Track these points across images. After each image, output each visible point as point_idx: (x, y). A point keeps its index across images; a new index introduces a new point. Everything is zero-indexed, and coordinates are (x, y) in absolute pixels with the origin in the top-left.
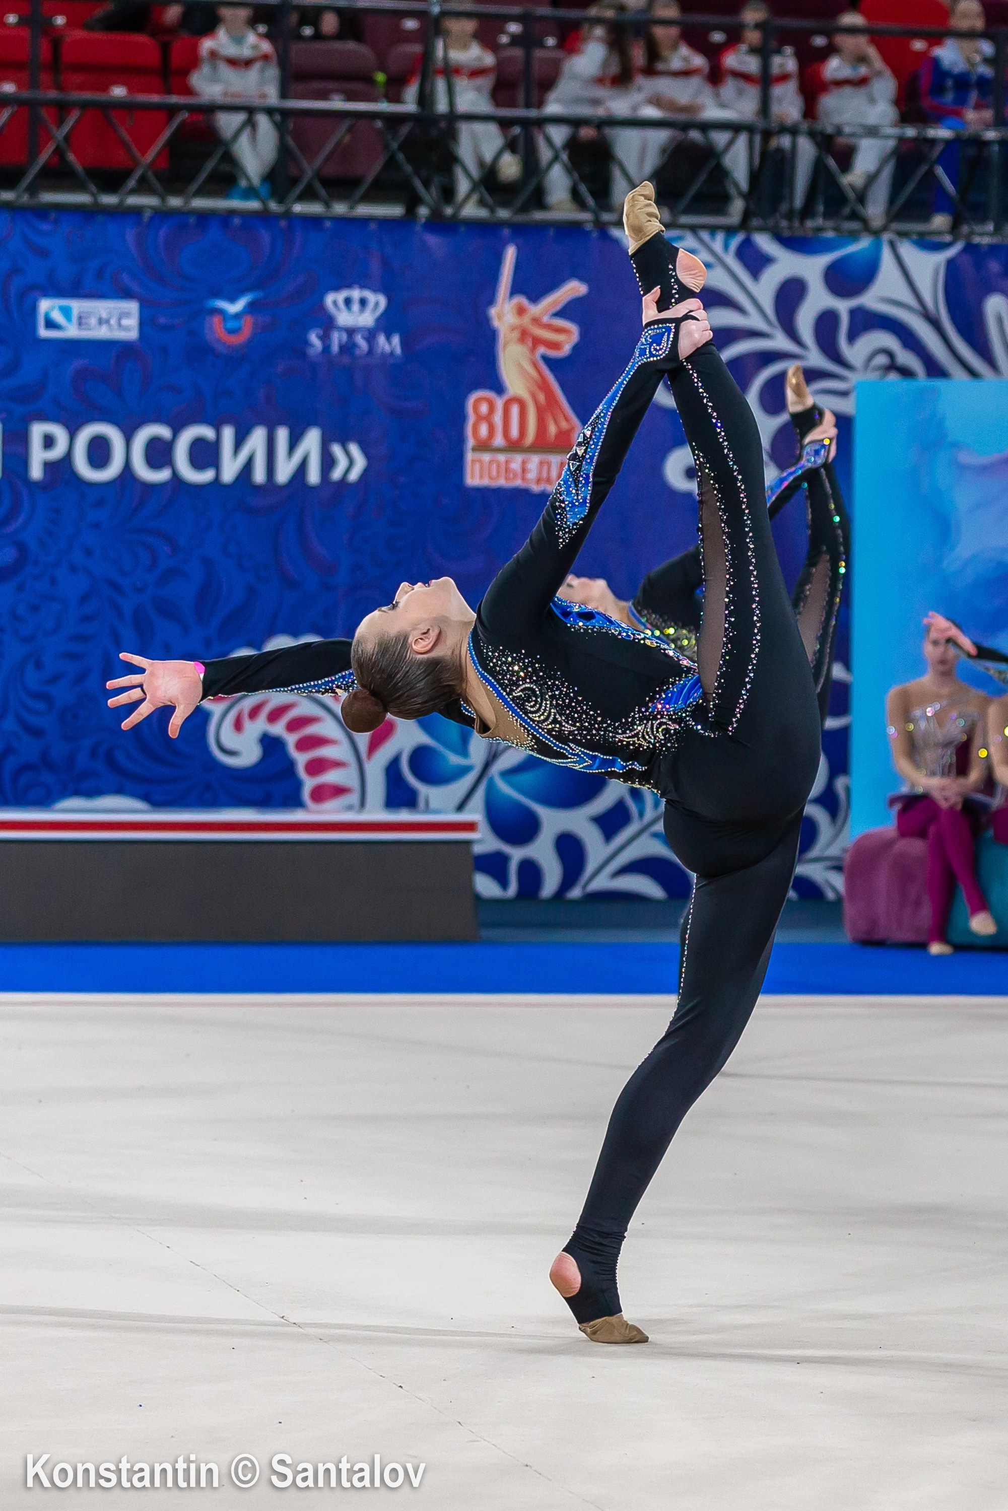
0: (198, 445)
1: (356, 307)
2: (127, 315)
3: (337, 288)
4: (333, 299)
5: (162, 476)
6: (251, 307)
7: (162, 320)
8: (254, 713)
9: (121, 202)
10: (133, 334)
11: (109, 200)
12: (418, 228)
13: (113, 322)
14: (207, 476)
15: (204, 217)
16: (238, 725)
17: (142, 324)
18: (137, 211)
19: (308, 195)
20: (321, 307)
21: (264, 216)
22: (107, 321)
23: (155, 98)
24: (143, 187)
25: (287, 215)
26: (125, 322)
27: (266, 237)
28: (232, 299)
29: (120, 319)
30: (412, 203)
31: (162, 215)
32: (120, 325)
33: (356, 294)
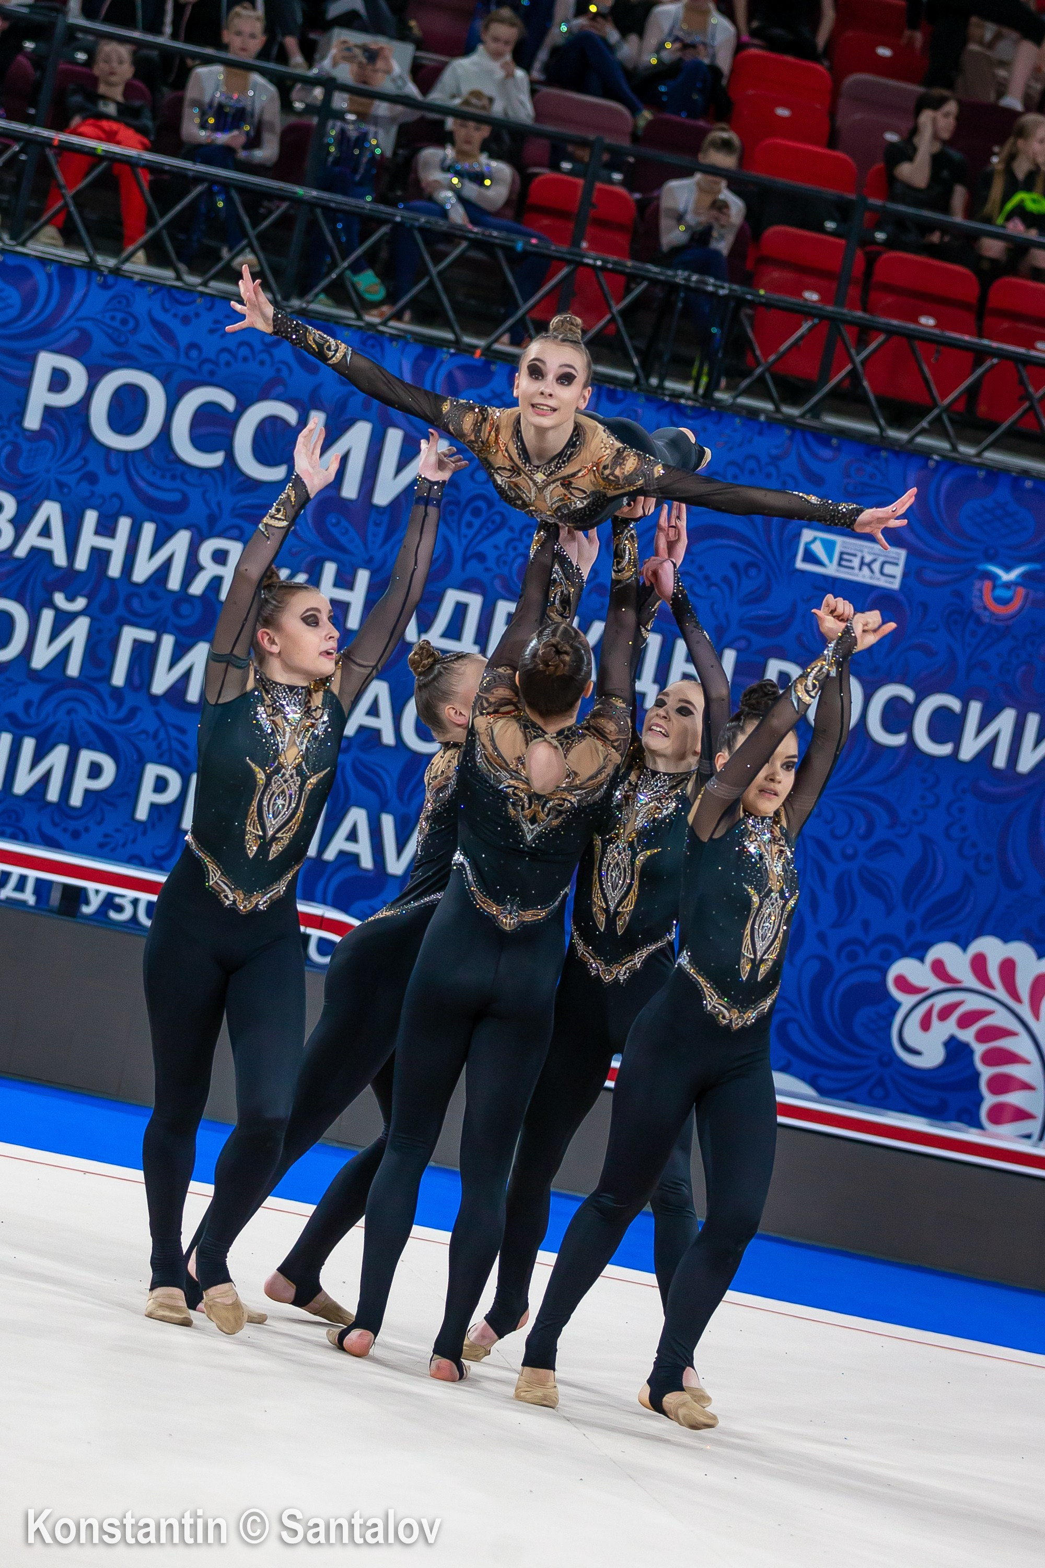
0: (940, 713)
2: (893, 562)
5: (899, 740)
7: (929, 575)
8: (945, 1013)
9: (911, 440)
10: (895, 585)
11: (898, 435)
13: (876, 567)
14: (945, 750)
15: (996, 472)
16: (925, 1024)
17: (905, 575)
18: (925, 454)
22: (869, 565)
23: (966, 338)
24: (937, 429)
26: (888, 569)
28: (1009, 566)
29: (883, 563)
31: (951, 461)
32: (882, 573)
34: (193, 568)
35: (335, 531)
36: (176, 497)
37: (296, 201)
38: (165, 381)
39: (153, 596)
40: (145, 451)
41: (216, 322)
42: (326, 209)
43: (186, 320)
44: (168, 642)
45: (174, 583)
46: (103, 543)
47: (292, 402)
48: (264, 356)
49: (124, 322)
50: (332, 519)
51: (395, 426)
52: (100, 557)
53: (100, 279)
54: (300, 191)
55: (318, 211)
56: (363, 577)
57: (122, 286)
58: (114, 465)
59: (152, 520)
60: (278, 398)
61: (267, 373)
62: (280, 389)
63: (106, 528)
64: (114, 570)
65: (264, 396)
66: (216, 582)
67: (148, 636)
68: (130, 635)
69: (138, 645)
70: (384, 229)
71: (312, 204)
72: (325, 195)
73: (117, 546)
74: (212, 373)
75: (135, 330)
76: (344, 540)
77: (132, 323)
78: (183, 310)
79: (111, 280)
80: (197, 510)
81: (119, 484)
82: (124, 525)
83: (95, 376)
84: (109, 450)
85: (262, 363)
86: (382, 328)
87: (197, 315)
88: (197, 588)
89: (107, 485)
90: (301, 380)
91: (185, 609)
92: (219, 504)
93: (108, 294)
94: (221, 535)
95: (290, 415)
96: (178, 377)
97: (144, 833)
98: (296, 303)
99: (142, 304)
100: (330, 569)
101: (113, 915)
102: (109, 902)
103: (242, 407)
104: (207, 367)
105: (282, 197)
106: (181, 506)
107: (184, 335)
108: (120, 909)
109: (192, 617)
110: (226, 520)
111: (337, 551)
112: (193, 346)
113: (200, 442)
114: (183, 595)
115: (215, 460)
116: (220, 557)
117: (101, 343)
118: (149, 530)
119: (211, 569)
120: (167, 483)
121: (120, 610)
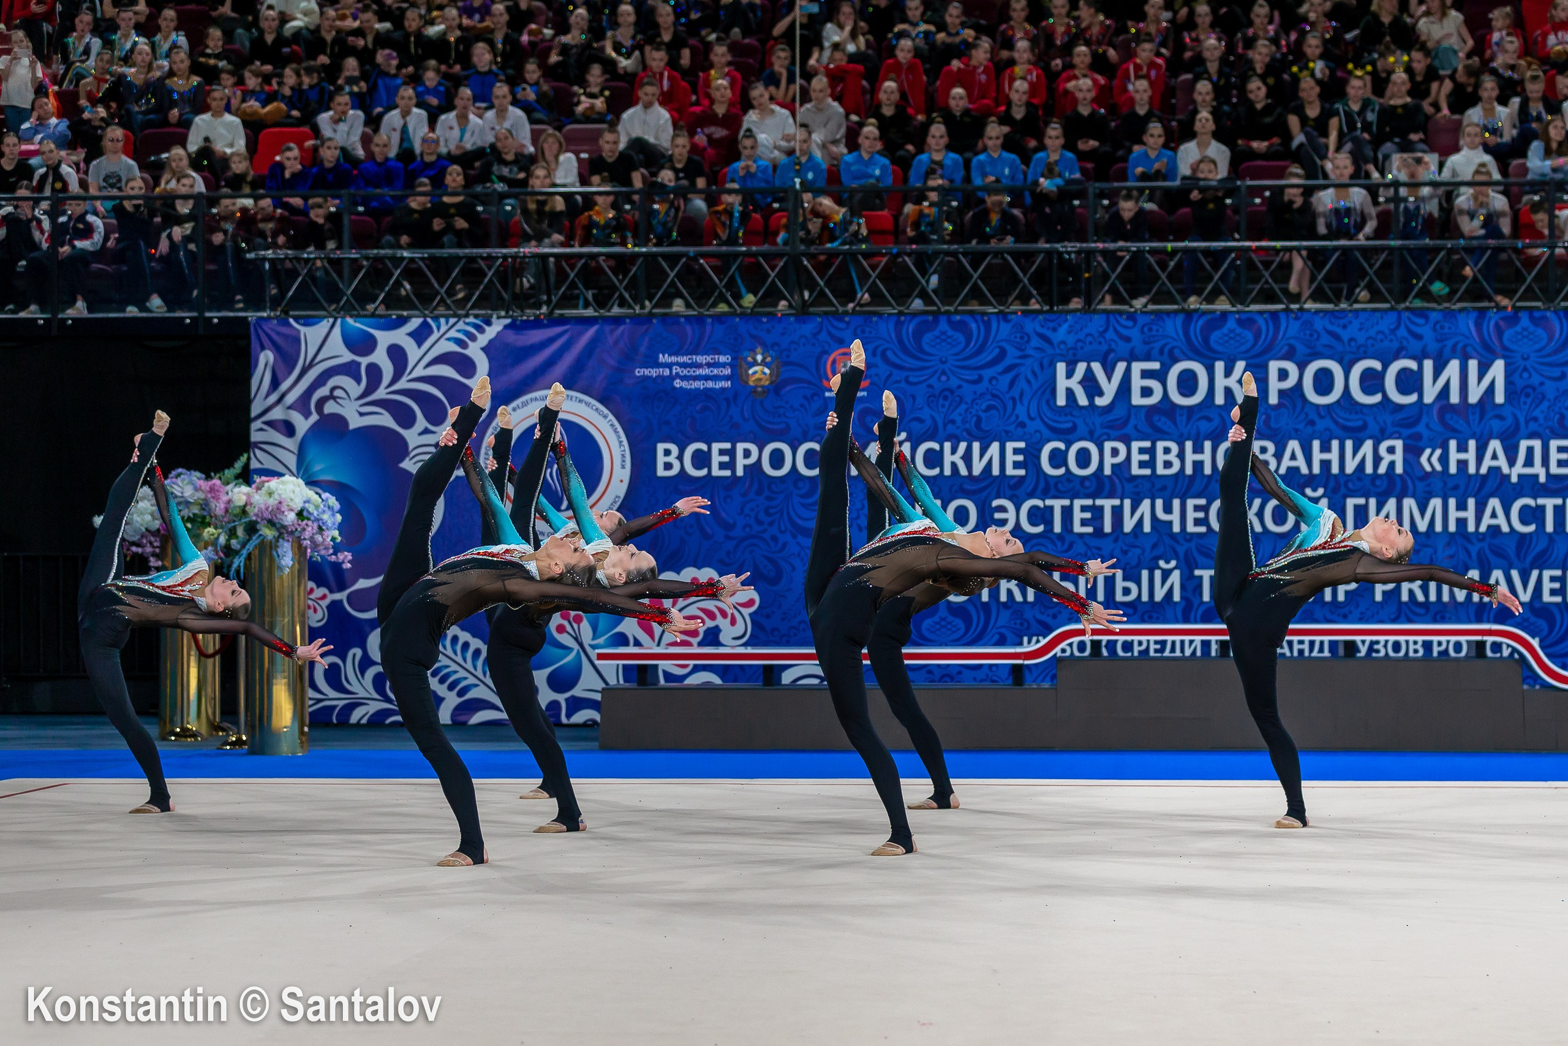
34: (1377, 459)
35: (1451, 422)
36: (1359, 423)
37: (1391, 250)
38: (1340, 362)
39: (1359, 479)
40: (1338, 402)
41: (1361, 324)
42: (1409, 249)
43: (1344, 327)
44: (1373, 502)
45: (1369, 469)
46: (1326, 456)
47: (1412, 357)
48: (1393, 337)
49: (1311, 335)
50: (1448, 416)
51: (1471, 358)
52: (1326, 465)
53: (1293, 316)
54: (1392, 243)
55: (1405, 252)
56: (1472, 444)
57: (1306, 316)
58: (1323, 413)
59: (1349, 438)
60: (1405, 357)
61: (1395, 345)
62: (1404, 353)
63: (1326, 448)
64: (1335, 469)
65: (1396, 357)
66: (1392, 465)
67: (1361, 501)
68: (1351, 503)
69: (1357, 508)
70: (1442, 253)
71: (1400, 249)
72: (1407, 242)
73: (1334, 456)
74: (1365, 352)
75: (1318, 339)
76: (1457, 426)
77: (1315, 336)
78: (1342, 322)
79: (1299, 314)
80: (1373, 427)
81: (1327, 423)
82: (1335, 444)
83: (1302, 367)
84: (1317, 406)
85: (1391, 340)
86: (1453, 307)
87: (1350, 323)
88: (1382, 469)
89: (1321, 425)
90: (1415, 346)
91: (1378, 482)
92: (1385, 422)
93: (1298, 323)
94: (1390, 437)
95: (1413, 365)
96: (1346, 359)
97: (1382, 608)
98: (1403, 306)
99: (1319, 324)
100: (1453, 444)
101: (1374, 655)
102: (1371, 649)
103: (1385, 367)
104: (1362, 349)
105: (1382, 249)
106: (1364, 427)
107: (1345, 335)
108: (1378, 651)
109: (1383, 485)
110: (1390, 429)
111: (1454, 433)
112: (1351, 340)
113: (1367, 390)
114: (1375, 475)
115: (1377, 398)
116: (1391, 450)
117: (1301, 349)
118: (1349, 444)
119: (1387, 458)
120: (1353, 417)
121: (1343, 490)
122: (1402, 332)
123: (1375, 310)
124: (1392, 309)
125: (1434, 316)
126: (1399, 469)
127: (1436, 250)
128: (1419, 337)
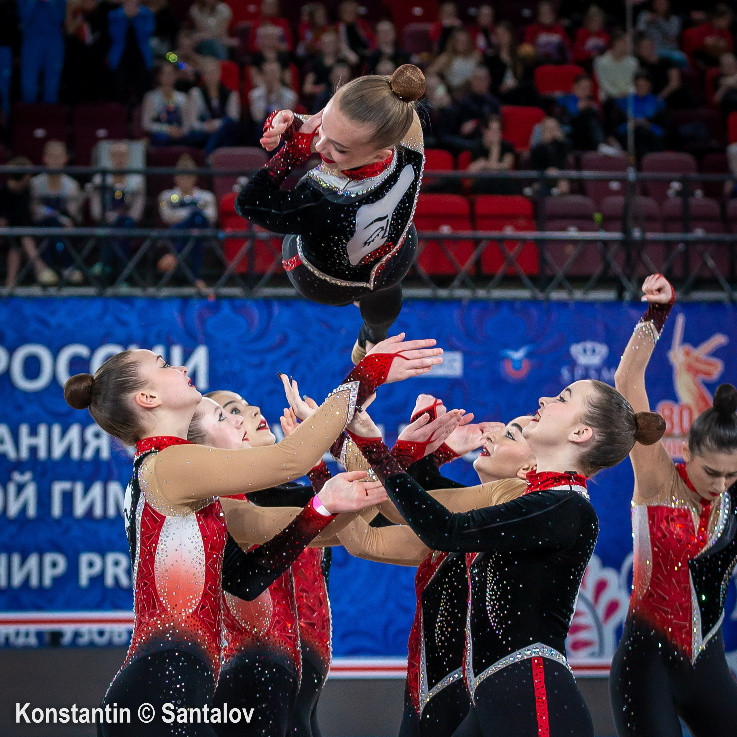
1: (589, 352)
2: (454, 360)
3: (578, 341)
4: (576, 350)
6: (529, 356)
9: (451, 294)
10: (458, 372)
11: (443, 293)
12: (625, 304)
15: (499, 303)
17: (464, 366)
18: (459, 301)
19: (560, 287)
20: (568, 354)
21: (534, 302)
23: (467, 234)
24: (463, 285)
25: (548, 300)
27: (534, 313)
28: (516, 349)
30: (621, 290)
31: (475, 302)
33: (589, 345)
34: (84, 445)
38: (49, 347)
43: (53, 314)
44: (79, 486)
45: (75, 453)
46: (33, 441)
47: (118, 343)
48: (100, 323)
49: (20, 321)
51: (175, 344)
52: (33, 449)
54: (99, 232)
58: (31, 398)
59: (57, 422)
60: (110, 343)
61: (102, 331)
62: (109, 339)
63: (33, 433)
64: (43, 454)
65: (103, 344)
66: (97, 449)
67: (68, 486)
68: (58, 487)
69: (63, 492)
70: (148, 241)
71: (106, 237)
73: (41, 441)
75: (26, 324)
78: (49, 308)
81: (36, 408)
82: (43, 429)
83: (11, 352)
84: (26, 391)
85: (98, 326)
87: (58, 309)
88: (89, 454)
89: (29, 409)
90: (121, 332)
91: (85, 467)
96: (54, 344)
98: (110, 291)
99: (29, 310)
104: (70, 335)
107: (54, 321)
108: (82, 637)
109: (89, 469)
112: (59, 325)
114: (82, 460)
116: (97, 436)
117: (10, 334)
118: (56, 429)
119: (93, 444)
122: (109, 319)
123: (82, 298)
124: (99, 296)
125: (140, 304)
126: (105, 454)
127: (142, 239)
128: (124, 324)
